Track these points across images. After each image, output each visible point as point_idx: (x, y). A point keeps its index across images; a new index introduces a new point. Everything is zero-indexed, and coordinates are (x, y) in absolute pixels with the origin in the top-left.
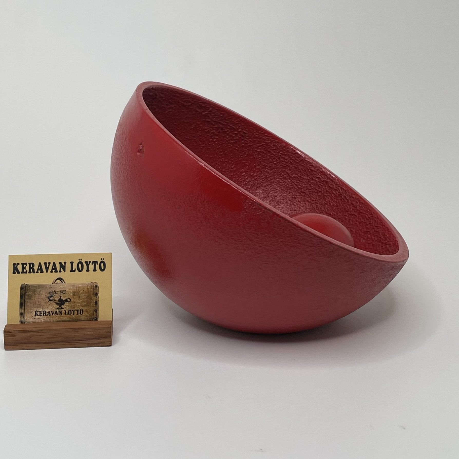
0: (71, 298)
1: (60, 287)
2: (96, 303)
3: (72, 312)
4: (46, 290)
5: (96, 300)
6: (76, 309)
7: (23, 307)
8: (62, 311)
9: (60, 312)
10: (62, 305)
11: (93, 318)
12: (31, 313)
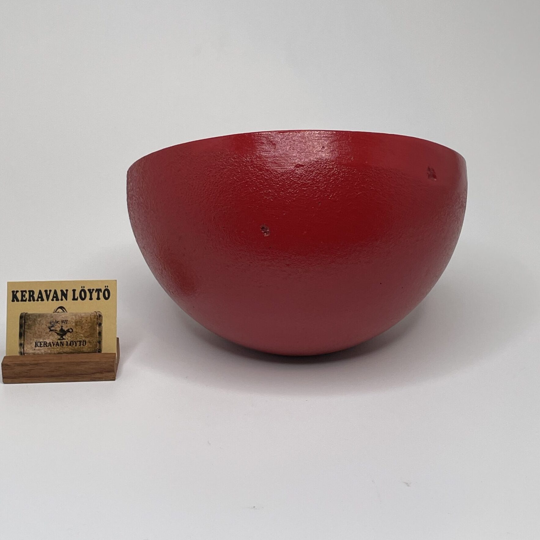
0: (73, 328)
1: (61, 316)
2: (100, 333)
3: (74, 343)
4: (47, 319)
5: (100, 331)
6: (78, 339)
7: (23, 337)
8: (63, 342)
9: (62, 343)
10: (64, 336)
11: (97, 350)
12: (31, 343)
